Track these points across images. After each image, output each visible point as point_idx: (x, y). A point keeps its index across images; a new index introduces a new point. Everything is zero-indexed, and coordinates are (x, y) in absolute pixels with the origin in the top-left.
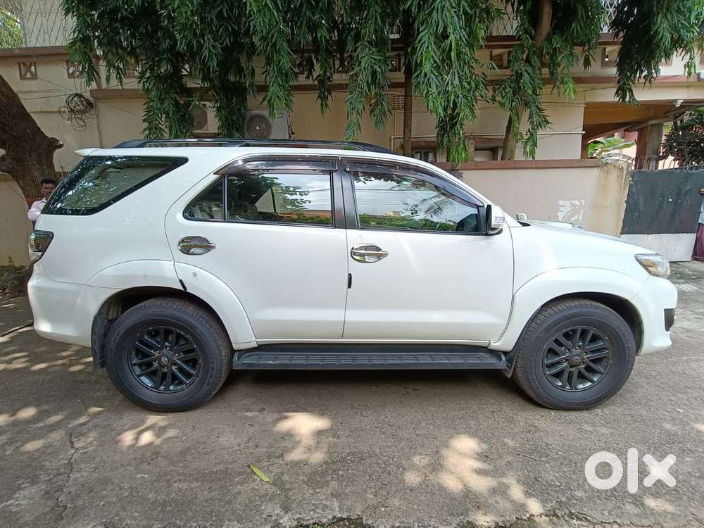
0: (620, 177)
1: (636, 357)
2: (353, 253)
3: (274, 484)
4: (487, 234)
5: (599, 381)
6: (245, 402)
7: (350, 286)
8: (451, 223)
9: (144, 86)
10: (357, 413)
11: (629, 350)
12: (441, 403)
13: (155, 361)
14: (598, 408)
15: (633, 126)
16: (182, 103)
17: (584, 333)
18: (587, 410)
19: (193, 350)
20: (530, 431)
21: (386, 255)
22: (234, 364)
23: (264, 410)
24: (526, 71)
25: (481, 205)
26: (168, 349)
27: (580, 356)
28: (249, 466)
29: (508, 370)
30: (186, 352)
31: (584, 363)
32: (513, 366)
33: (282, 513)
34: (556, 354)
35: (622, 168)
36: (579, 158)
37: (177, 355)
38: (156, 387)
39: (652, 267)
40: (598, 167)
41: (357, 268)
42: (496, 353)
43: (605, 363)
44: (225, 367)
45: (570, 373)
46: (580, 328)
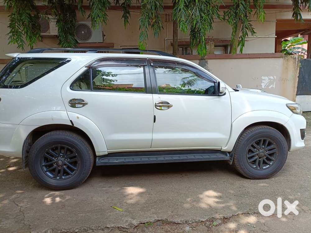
0: (294, 63)
1: (288, 152)
2: (156, 106)
3: (126, 211)
4: (219, 96)
5: (273, 164)
6: (100, 184)
7: (155, 122)
8: (202, 91)
9: (8, 4)
10: (158, 185)
11: (285, 149)
12: (200, 180)
13: (55, 163)
14: (273, 178)
15: (305, 32)
16: (33, 15)
17: (265, 141)
18: (268, 178)
19: (75, 157)
20: (241, 187)
21: (172, 106)
22: (97, 163)
23: (112, 187)
24: (241, 3)
25: (216, 81)
26: (62, 157)
27: (264, 153)
28: (111, 207)
29: (231, 161)
30: (71, 158)
31: (265, 156)
32: (233, 159)
33: (132, 220)
34: (253, 152)
35: (295, 58)
36: (274, 52)
37: (66, 160)
38: (55, 177)
39: (294, 110)
40: (283, 57)
41: (158, 113)
42: (224, 153)
43: (275, 155)
44: (92, 165)
45: (259, 161)
46: (262, 139)
